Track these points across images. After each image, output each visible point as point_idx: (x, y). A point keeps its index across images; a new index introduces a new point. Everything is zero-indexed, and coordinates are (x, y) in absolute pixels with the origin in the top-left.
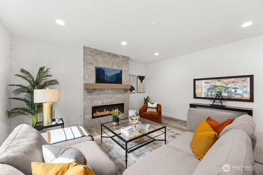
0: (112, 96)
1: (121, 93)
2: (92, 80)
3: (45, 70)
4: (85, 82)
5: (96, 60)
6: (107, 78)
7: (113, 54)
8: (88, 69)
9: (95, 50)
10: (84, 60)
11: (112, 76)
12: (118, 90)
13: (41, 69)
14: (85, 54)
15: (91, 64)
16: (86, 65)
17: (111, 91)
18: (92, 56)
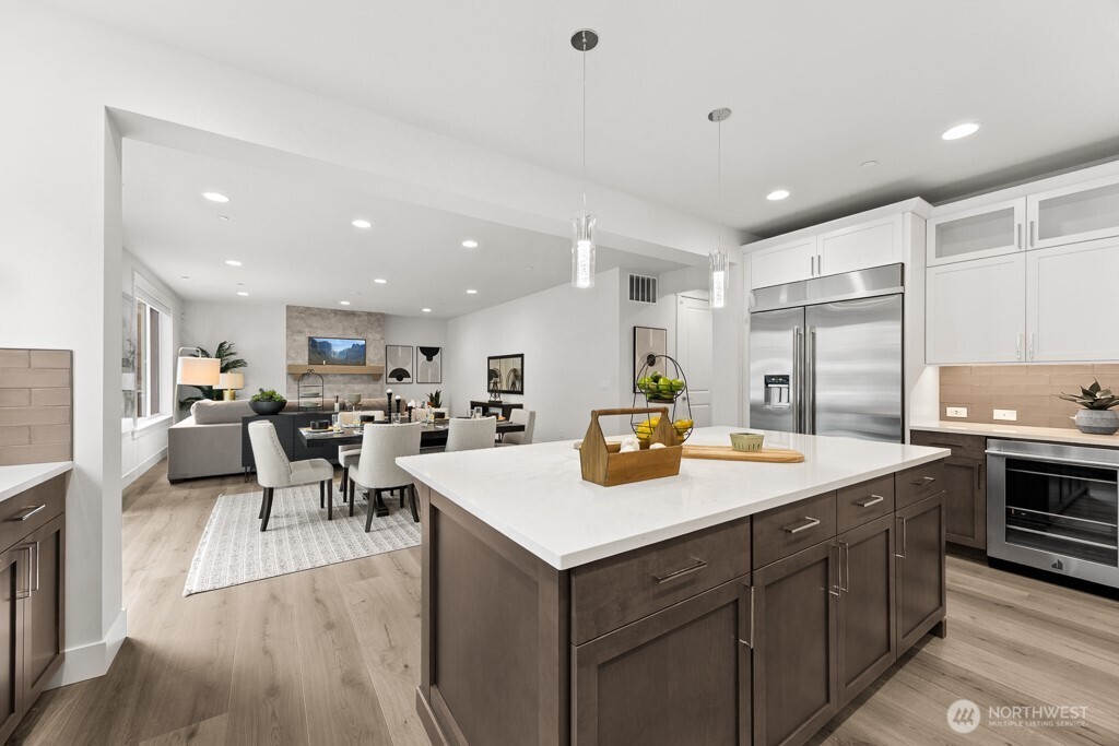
0: (342, 386)
1: (364, 382)
2: (303, 359)
3: (226, 346)
4: (290, 362)
5: (309, 326)
6: (334, 353)
7: (344, 311)
8: (295, 341)
9: (308, 308)
10: (287, 327)
11: (341, 353)
12: (355, 377)
13: (221, 345)
14: (289, 318)
15: (300, 332)
16: (292, 335)
17: (341, 378)
18: (302, 319)
